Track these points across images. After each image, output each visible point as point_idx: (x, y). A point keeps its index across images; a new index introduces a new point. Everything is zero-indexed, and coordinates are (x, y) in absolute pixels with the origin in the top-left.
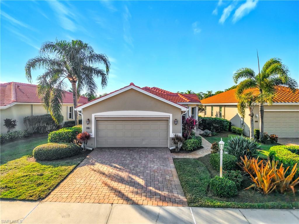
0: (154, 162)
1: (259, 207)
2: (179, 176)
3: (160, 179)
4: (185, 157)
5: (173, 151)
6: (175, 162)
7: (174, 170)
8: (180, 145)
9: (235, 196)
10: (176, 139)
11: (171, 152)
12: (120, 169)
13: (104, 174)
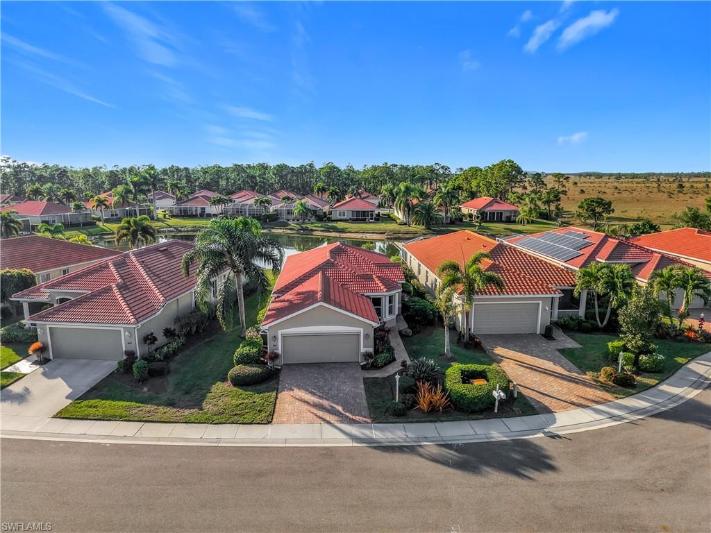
0: (345, 382)
1: (416, 422)
2: (368, 399)
3: (352, 403)
4: (375, 376)
5: (364, 368)
6: (365, 384)
7: (363, 392)
8: (370, 361)
9: (403, 415)
10: (367, 356)
11: (362, 369)
12: (319, 396)
13: (308, 403)
